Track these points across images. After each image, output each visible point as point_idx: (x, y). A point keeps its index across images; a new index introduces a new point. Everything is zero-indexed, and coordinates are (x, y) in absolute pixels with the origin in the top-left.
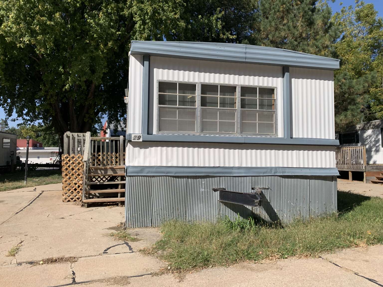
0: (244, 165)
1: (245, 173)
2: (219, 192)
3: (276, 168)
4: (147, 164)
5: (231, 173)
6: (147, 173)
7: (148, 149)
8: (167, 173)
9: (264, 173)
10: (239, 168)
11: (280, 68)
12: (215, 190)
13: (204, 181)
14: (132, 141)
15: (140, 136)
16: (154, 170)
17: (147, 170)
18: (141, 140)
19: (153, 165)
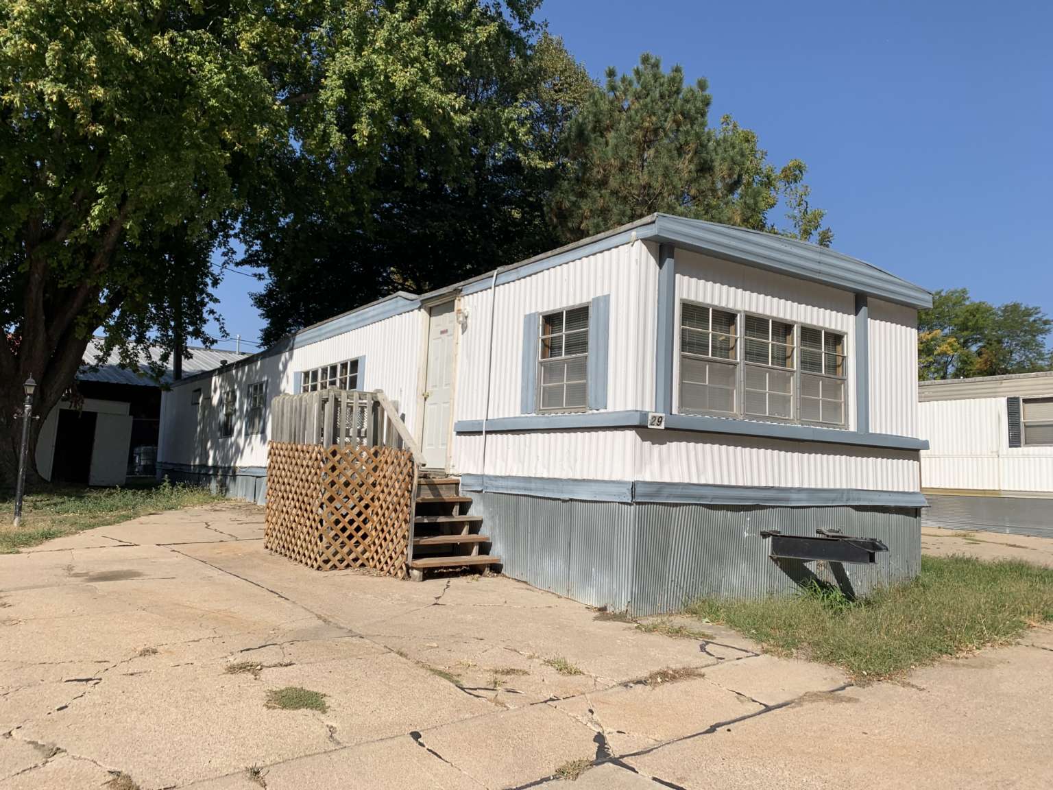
0: (806, 486)
1: (808, 500)
2: (770, 538)
3: (849, 491)
4: (667, 480)
5: (787, 500)
6: (668, 497)
7: (664, 446)
8: (701, 497)
9: (834, 500)
10: (800, 490)
11: (852, 296)
12: (765, 535)
13: (748, 516)
14: (649, 427)
15: (661, 417)
16: (679, 491)
17: (667, 491)
18: (662, 427)
19: (676, 480)
